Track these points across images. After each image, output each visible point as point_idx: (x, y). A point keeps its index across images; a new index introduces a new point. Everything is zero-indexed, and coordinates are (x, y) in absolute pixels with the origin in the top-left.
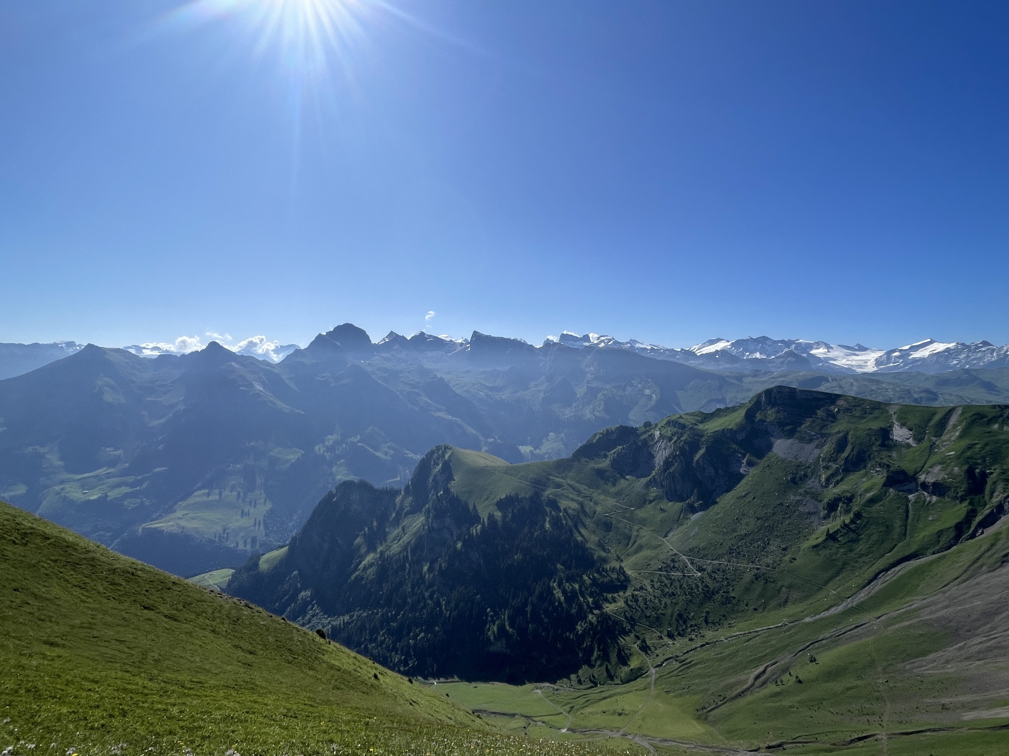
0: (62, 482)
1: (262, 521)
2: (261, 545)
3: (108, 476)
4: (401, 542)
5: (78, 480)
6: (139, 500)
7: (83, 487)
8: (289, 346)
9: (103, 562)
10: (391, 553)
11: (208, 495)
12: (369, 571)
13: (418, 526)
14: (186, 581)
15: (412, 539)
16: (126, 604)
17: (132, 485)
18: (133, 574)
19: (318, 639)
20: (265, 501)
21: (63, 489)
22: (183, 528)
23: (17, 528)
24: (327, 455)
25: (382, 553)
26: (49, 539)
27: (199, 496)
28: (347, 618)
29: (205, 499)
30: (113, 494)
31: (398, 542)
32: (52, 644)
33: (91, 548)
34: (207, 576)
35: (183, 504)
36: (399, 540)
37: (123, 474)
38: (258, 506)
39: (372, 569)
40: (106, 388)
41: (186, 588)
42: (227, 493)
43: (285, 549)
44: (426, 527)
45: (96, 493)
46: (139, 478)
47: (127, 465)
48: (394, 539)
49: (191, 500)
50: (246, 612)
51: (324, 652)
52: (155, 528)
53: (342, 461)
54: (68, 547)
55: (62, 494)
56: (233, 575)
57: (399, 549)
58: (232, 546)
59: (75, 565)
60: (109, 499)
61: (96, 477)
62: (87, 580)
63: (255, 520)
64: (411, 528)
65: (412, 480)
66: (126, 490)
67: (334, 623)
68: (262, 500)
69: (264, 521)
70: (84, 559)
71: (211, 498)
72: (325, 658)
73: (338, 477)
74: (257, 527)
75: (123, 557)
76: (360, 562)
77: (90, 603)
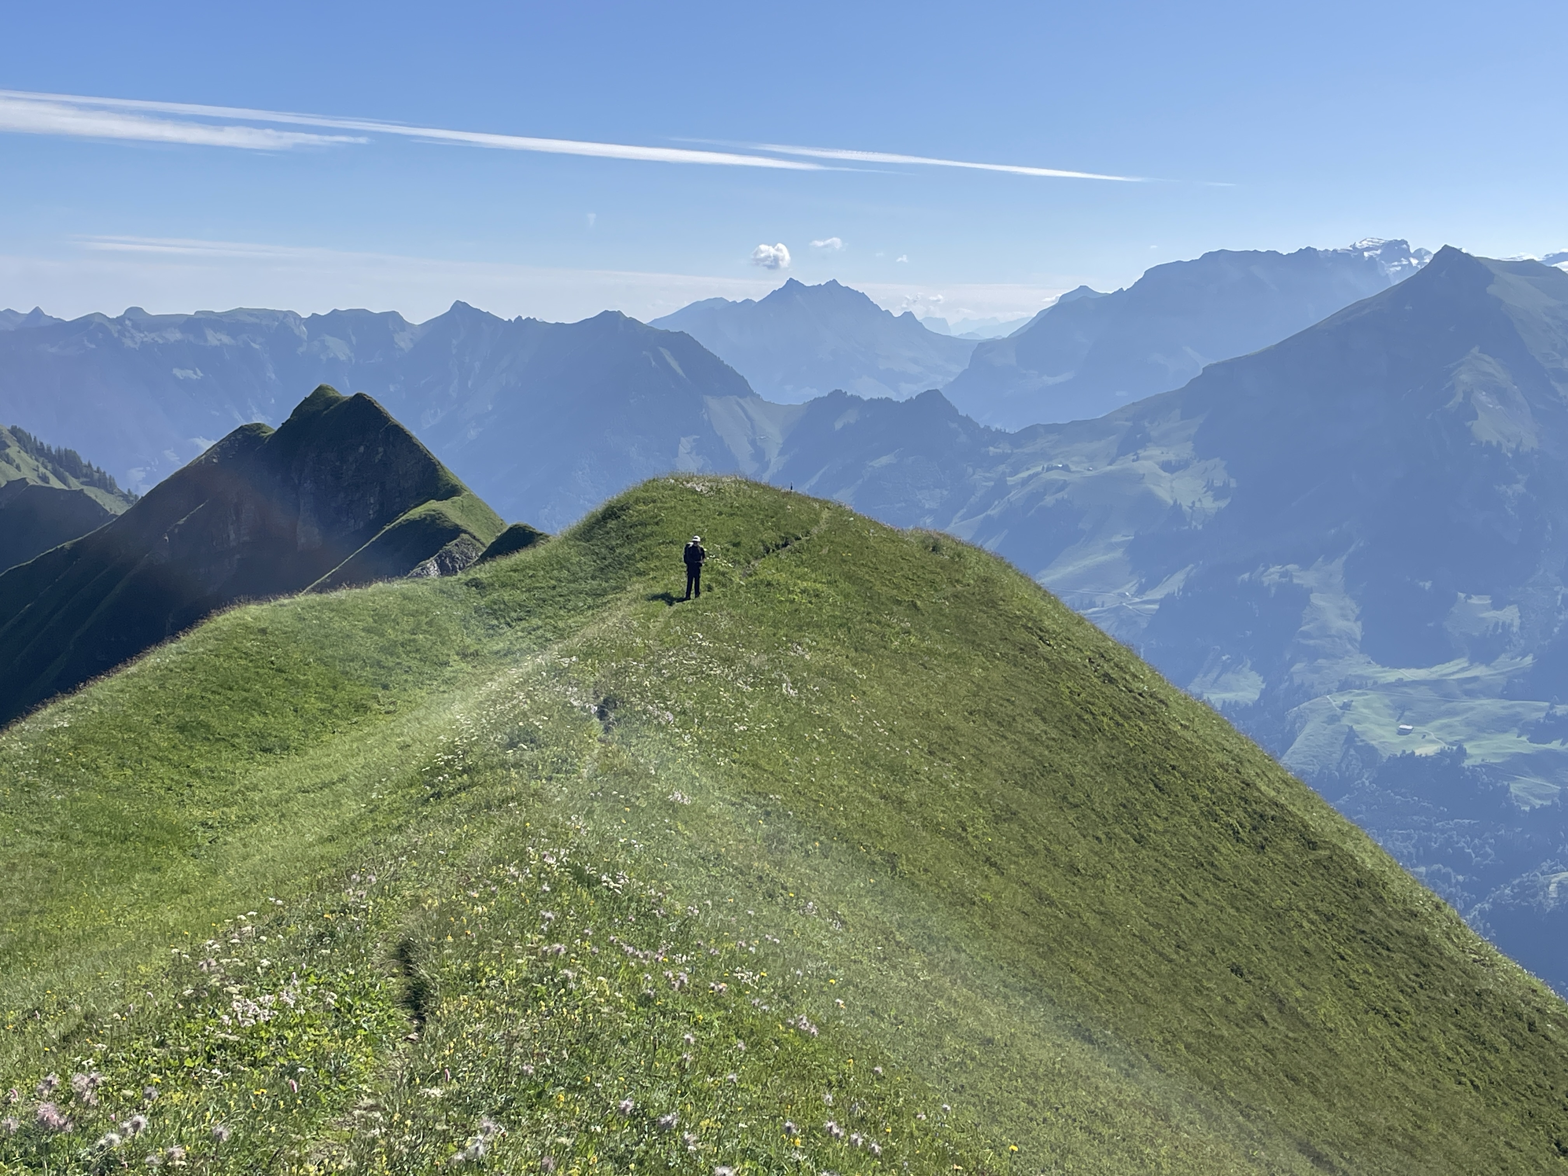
0: (1345, 686)
3: (1471, 689)
5: (1389, 687)
6: (1557, 787)
7: (1401, 710)
9: (1451, 959)
16: (1508, 1117)
17: (1537, 732)
18: (1531, 1026)
21: (1346, 706)
23: (1245, 794)
26: (1313, 846)
30: (1477, 751)
33: (1417, 907)
40: (1483, 397)
45: (1433, 736)
47: (1529, 660)
54: (1358, 884)
55: (1345, 721)
59: (1377, 947)
60: (1466, 764)
61: (1436, 684)
70: (1401, 933)
75: (1506, 964)
77: (1409, 1076)
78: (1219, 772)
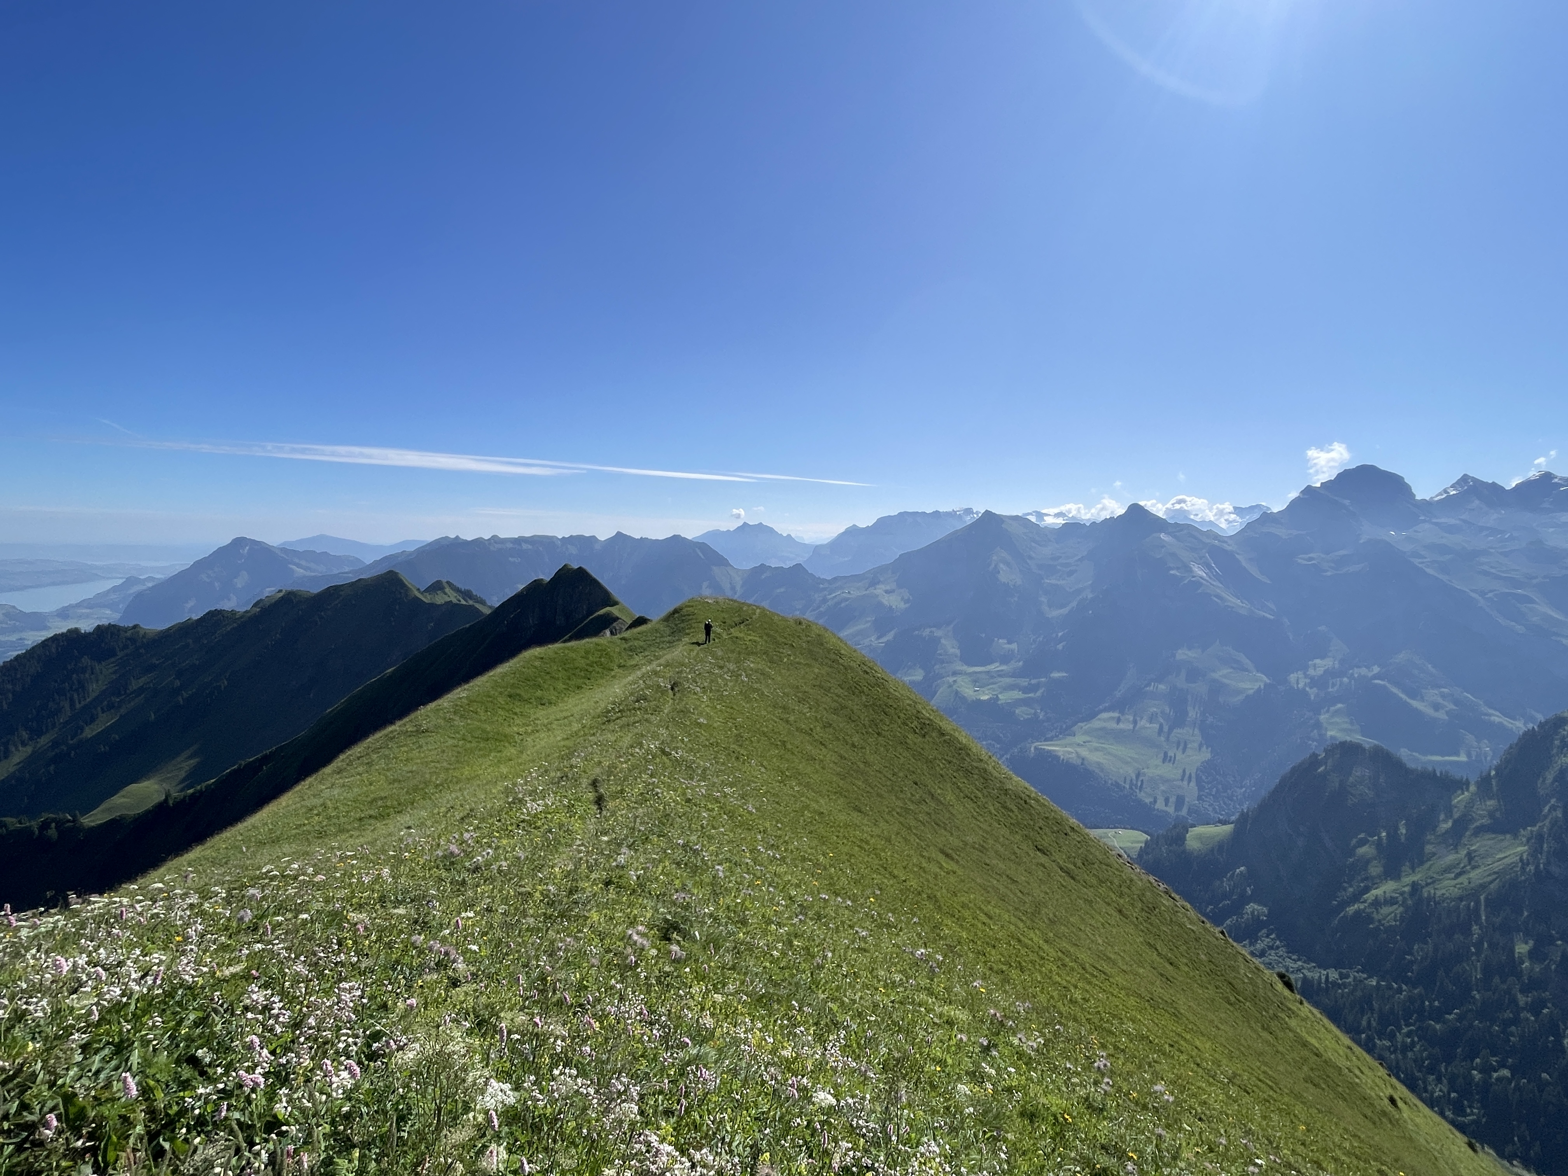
0: (955, 673)
1: (1193, 775)
2: (1189, 812)
3: (1001, 674)
4: (1463, 879)
5: (970, 674)
6: (1033, 711)
7: (975, 682)
8: (1252, 508)
9: (996, 777)
10: (1439, 893)
11: (1118, 721)
12: (1385, 910)
13: (1507, 861)
14: (1087, 830)
15: (1491, 882)
16: (1018, 837)
17: (1025, 690)
18: (1025, 802)
19: (1280, 986)
20: (1201, 746)
21: (955, 681)
22: (1083, 759)
23: (918, 716)
24: (1312, 692)
25: (1415, 888)
26: (943, 735)
27: (1105, 719)
28: (1334, 975)
29: (1113, 725)
30: (1003, 697)
31: (1456, 877)
32: (947, 855)
33: (982, 757)
34: (1111, 832)
35: (1086, 726)
36: (1458, 875)
37: (1014, 675)
38: (1189, 752)
39: (1391, 909)
40: (1001, 565)
41: (1085, 841)
42: (1143, 723)
43: (1229, 828)
44: (1532, 868)
45: (987, 692)
46: (1033, 682)
47: (1021, 663)
48: (1447, 870)
49: (1096, 724)
50: (1166, 902)
51: (1291, 1013)
52: (1049, 751)
53: (1339, 706)
54: (960, 749)
55: (954, 687)
56: (1146, 842)
57: (1456, 892)
58: (1148, 800)
59: (968, 773)
60: (999, 702)
61: (987, 673)
62: (980, 795)
63: (1184, 771)
64: (1490, 861)
65: (1497, 769)
66: (1017, 695)
67: (1309, 975)
68: (1196, 745)
69: (1197, 775)
70: (977, 768)
71: (1121, 726)
72: (1293, 1023)
73: (1329, 733)
74: (1185, 783)
75: (1016, 778)
76: (1367, 890)
77: (981, 822)
78: (908, 708)
